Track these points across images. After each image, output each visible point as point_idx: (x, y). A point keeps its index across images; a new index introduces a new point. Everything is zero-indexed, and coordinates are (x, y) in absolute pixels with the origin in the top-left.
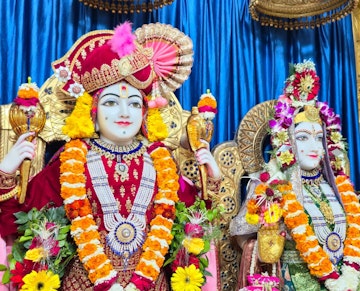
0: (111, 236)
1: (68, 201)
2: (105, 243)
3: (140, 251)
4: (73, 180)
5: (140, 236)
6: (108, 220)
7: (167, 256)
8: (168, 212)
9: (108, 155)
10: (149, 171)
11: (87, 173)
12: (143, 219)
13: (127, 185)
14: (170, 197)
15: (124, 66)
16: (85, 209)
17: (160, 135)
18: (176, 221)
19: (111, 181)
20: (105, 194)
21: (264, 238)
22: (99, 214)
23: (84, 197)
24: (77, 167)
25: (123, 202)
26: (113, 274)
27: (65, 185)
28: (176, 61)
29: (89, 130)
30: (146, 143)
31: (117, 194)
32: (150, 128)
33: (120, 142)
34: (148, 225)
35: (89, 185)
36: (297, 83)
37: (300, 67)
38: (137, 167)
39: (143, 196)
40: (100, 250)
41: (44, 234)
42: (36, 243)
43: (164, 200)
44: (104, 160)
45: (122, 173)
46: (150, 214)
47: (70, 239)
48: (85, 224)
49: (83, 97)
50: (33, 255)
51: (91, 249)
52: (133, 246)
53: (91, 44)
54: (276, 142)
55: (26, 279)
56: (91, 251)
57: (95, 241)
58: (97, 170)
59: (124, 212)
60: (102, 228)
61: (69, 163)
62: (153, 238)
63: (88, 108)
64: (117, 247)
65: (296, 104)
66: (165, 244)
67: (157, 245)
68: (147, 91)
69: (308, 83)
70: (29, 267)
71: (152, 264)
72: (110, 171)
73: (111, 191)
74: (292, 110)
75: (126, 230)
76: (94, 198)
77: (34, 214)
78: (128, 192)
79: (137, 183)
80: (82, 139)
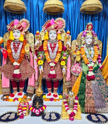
0: (50, 56)
1: (44, 50)
2: (50, 57)
3: (55, 58)
4: (45, 47)
5: (55, 56)
6: (50, 53)
7: (60, 59)
8: (60, 52)
9: (51, 43)
10: (57, 45)
11: (47, 45)
12: (56, 53)
13: (53, 48)
14: (60, 50)
15: (52, 27)
16: (47, 51)
17: (60, 39)
18: (61, 54)
19: (51, 47)
20: (50, 49)
21: (77, 57)
22: (49, 52)
23: (46, 49)
24: (45, 45)
25: (53, 50)
26: (51, 61)
27: (44, 47)
28: (62, 25)
29: (47, 38)
30: (58, 40)
31: (52, 49)
32: (58, 38)
33: (53, 40)
34: (57, 54)
35: (47, 48)
36: (88, 27)
37: (88, 24)
38: (55, 45)
39: (56, 49)
40: (49, 58)
41: (41, 55)
42: (40, 56)
43: (59, 50)
44: (50, 44)
45: (53, 46)
46: (57, 53)
47: (45, 56)
48: (46, 53)
49: (47, 32)
50: (40, 58)
51: (47, 57)
52: (54, 57)
53: (48, 23)
54: (82, 39)
55: (39, 61)
56: (48, 58)
57: (48, 56)
58: (49, 45)
59: (53, 52)
60: (49, 54)
61: (44, 44)
62: (57, 56)
63: (48, 35)
64: (51, 57)
65: (87, 31)
66: (59, 57)
67: (58, 57)
68: (57, 31)
69: (90, 27)
70: (39, 59)
71: (57, 60)
72: (51, 45)
73: (51, 49)
74: (86, 33)
75: (53, 55)
76: (48, 50)
77: (40, 52)
78: (53, 49)
79: (55, 47)
80: (47, 40)
